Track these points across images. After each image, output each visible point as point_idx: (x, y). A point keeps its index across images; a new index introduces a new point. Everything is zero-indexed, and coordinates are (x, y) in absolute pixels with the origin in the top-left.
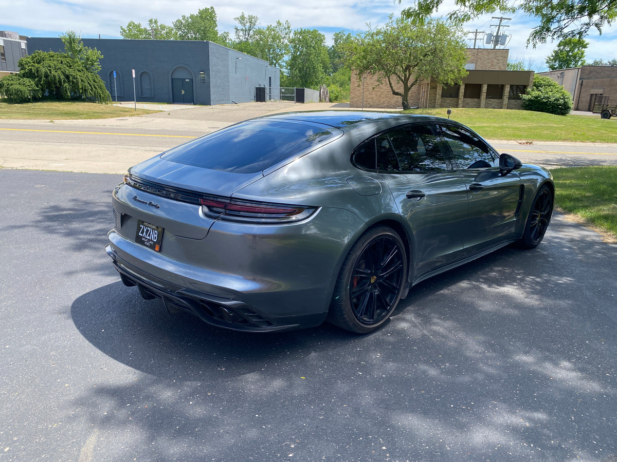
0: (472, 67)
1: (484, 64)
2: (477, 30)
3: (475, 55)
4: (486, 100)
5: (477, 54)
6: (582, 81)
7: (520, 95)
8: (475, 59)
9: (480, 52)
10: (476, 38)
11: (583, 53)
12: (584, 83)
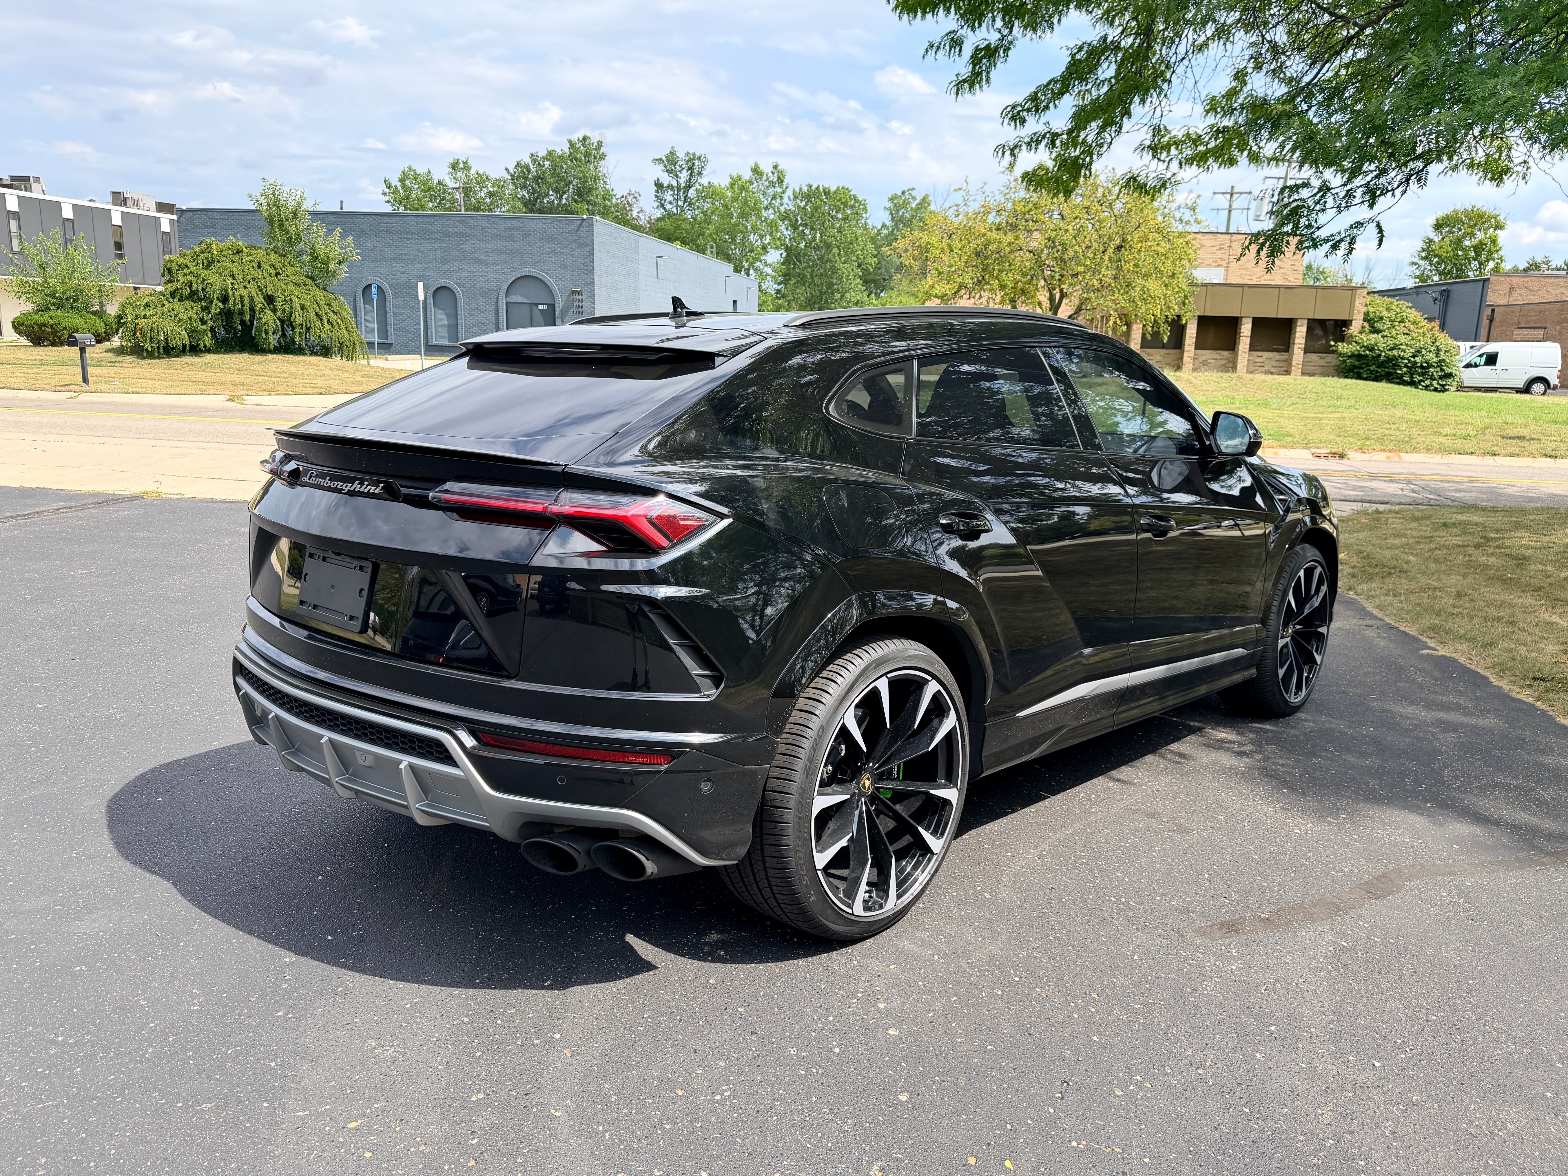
0: (1215, 276)
1: (1247, 269)
2: (1232, 187)
3: (1226, 247)
4: (1249, 354)
5: (1230, 246)
6: (1493, 311)
7: (1332, 343)
8: (1226, 257)
9: (1235, 241)
10: (1230, 206)
11: (1494, 242)
12: (1496, 315)
